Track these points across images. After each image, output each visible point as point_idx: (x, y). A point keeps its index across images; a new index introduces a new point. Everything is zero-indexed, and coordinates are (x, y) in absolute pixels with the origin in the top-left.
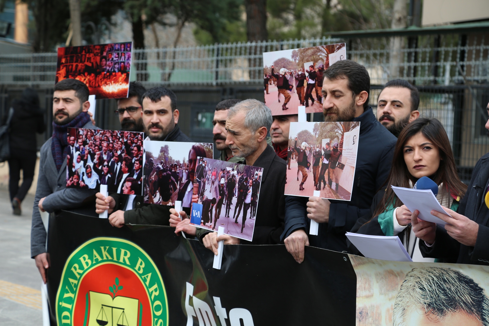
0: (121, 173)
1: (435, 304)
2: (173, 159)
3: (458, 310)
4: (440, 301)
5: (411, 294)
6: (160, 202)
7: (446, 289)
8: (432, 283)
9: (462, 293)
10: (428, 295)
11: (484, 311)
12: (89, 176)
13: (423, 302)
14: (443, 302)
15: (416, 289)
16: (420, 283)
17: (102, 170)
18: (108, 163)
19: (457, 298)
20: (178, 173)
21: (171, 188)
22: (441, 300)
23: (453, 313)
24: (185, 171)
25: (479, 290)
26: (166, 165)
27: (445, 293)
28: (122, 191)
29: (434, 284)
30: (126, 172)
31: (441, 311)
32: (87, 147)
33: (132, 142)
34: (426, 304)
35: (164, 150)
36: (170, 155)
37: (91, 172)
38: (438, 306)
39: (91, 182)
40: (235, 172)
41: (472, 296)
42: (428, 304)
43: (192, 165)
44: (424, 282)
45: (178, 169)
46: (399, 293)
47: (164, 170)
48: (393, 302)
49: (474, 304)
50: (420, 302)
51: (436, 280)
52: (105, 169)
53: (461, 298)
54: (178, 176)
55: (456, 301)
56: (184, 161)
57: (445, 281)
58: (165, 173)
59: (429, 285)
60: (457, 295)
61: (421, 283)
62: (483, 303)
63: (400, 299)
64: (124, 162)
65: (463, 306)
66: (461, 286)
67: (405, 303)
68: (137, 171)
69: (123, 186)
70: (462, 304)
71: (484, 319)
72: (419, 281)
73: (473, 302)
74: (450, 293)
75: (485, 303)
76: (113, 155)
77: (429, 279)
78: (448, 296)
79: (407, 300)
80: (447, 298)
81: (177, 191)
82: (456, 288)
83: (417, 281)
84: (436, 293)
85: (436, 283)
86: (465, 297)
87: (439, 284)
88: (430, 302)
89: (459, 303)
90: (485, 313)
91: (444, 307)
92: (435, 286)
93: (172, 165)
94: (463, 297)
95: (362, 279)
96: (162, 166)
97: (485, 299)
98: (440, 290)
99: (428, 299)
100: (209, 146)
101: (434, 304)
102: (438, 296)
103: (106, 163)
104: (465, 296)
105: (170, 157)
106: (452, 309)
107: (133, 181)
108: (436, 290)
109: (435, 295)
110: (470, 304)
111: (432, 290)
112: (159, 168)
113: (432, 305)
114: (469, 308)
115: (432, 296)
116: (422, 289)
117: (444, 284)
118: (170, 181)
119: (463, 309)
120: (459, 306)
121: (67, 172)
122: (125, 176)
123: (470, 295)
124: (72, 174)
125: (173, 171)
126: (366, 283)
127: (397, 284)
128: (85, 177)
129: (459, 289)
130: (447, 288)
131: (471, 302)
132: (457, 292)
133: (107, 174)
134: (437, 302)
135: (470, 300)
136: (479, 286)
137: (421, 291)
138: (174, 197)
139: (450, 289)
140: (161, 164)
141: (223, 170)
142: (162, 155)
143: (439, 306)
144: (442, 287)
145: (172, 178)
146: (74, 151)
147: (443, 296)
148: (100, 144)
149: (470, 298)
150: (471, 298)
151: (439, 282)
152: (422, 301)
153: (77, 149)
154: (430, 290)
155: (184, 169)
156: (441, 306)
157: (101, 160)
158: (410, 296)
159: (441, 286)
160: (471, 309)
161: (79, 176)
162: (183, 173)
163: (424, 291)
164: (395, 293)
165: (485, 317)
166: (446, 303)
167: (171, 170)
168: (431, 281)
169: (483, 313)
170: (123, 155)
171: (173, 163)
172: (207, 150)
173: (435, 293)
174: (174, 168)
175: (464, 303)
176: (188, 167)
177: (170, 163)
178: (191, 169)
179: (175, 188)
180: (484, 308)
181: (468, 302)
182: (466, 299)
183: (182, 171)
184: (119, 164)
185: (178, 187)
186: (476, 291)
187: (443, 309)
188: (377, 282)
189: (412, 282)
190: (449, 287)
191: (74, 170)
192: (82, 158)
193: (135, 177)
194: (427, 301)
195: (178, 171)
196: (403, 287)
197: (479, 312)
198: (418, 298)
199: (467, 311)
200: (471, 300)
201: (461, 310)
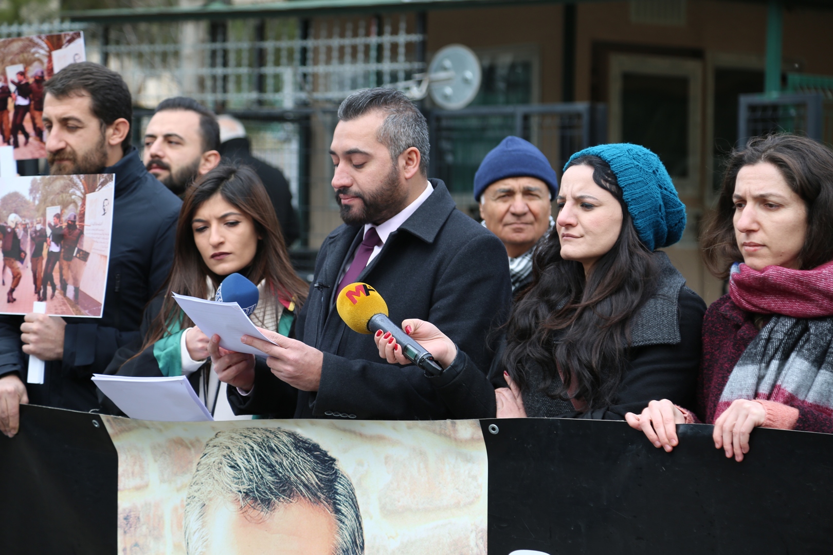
1: (256, 492)
3: (296, 498)
4: (264, 485)
5: (216, 478)
7: (274, 464)
8: (250, 455)
9: (302, 470)
10: (244, 477)
11: (338, 497)
13: (237, 489)
14: (270, 487)
15: (224, 467)
16: (229, 456)
19: (293, 478)
22: (267, 484)
23: (287, 505)
25: (329, 461)
27: (273, 471)
29: (254, 457)
31: (267, 503)
34: (240, 492)
38: (262, 495)
41: (317, 474)
42: (244, 492)
44: (236, 454)
46: (193, 478)
48: (184, 494)
49: (322, 485)
50: (231, 491)
51: (256, 449)
53: (300, 478)
55: (291, 484)
57: (272, 450)
59: (246, 460)
60: (293, 472)
61: (231, 456)
62: (336, 484)
63: (196, 487)
65: (304, 491)
66: (299, 457)
67: (205, 494)
70: (301, 487)
71: (337, 511)
72: (229, 453)
73: (319, 483)
74: (281, 470)
75: (340, 483)
77: (245, 449)
78: (279, 476)
79: (209, 489)
80: (276, 480)
82: (291, 461)
83: (224, 453)
84: (259, 472)
85: (257, 455)
86: (307, 475)
87: (263, 456)
88: (249, 489)
89: (297, 487)
90: (339, 500)
91: (273, 495)
92: (256, 460)
94: (302, 475)
95: (127, 457)
97: (340, 476)
98: (265, 467)
99: (244, 484)
101: (254, 492)
102: (262, 478)
104: (307, 473)
106: (285, 497)
108: (257, 467)
109: (257, 476)
110: (314, 486)
111: (252, 468)
113: (251, 494)
114: (312, 494)
115: (251, 477)
116: (234, 467)
117: (271, 456)
119: (304, 496)
120: (296, 492)
123: (314, 470)
126: (135, 463)
127: (191, 462)
129: (296, 463)
130: (277, 462)
131: (317, 483)
132: (292, 468)
134: (260, 488)
135: (315, 481)
136: (329, 454)
137: (231, 471)
139: (281, 464)
143: (264, 494)
144: (268, 462)
147: (269, 477)
149: (314, 477)
150: (317, 476)
151: (262, 452)
152: (235, 488)
154: (248, 467)
156: (267, 494)
158: (214, 481)
159: (266, 460)
160: (316, 495)
163: (237, 470)
164: (187, 478)
165: (339, 507)
166: (275, 489)
168: (249, 452)
169: (337, 500)
173: (256, 472)
175: (305, 486)
180: (338, 491)
181: (312, 484)
182: (308, 478)
186: (324, 464)
187: (269, 499)
188: (156, 461)
189: (216, 456)
190: (279, 460)
194: (244, 487)
196: (202, 467)
197: (330, 499)
198: (228, 484)
199: (310, 499)
200: (317, 481)
201: (301, 499)
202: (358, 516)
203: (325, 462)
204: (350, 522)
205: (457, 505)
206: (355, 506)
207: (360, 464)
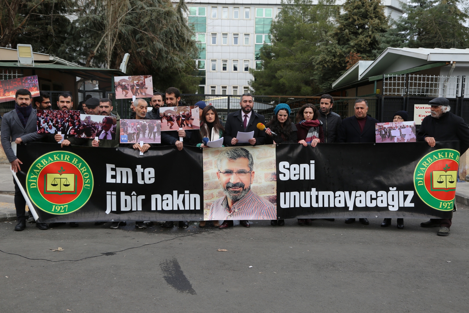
0: (69, 126)
3: (241, 158)
6: (86, 137)
8: (232, 151)
12: (51, 128)
15: (226, 154)
17: (58, 126)
18: (61, 123)
19: (241, 154)
20: (97, 127)
21: (92, 132)
28: (69, 133)
30: (71, 126)
31: (235, 159)
32: (49, 117)
33: (74, 114)
35: (88, 118)
37: (52, 127)
39: (52, 131)
40: (145, 122)
43: (104, 124)
45: (97, 125)
48: (217, 159)
52: (60, 126)
56: (100, 122)
57: (236, 151)
59: (231, 153)
64: (70, 122)
66: (242, 151)
67: (222, 158)
68: (77, 125)
69: (70, 131)
71: (249, 159)
73: (246, 155)
74: (238, 153)
75: (249, 155)
76: (64, 120)
80: (237, 155)
82: (240, 152)
89: (241, 156)
91: (236, 157)
92: (233, 153)
97: (250, 153)
98: (235, 153)
99: (230, 156)
102: (234, 155)
103: (60, 123)
104: (243, 153)
106: (239, 158)
107: (75, 129)
113: (231, 158)
115: (232, 155)
116: (228, 153)
118: (92, 129)
119: (243, 157)
121: (38, 128)
122: (71, 127)
123: (245, 153)
124: (40, 128)
125: (94, 126)
126: (206, 154)
128: (48, 129)
133: (61, 127)
136: (248, 150)
138: (93, 135)
141: (138, 122)
143: (234, 157)
146: (41, 119)
148: (56, 116)
151: (234, 151)
152: (228, 157)
153: (42, 118)
157: (57, 122)
158: (224, 156)
160: (245, 157)
161: (44, 129)
164: (218, 156)
170: (69, 119)
175: (243, 155)
176: (102, 124)
177: (91, 123)
179: (94, 132)
184: (67, 123)
185: (96, 132)
189: (224, 152)
191: (41, 127)
192: (46, 121)
193: (76, 127)
196: (221, 154)
197: (248, 157)
198: (226, 156)
202: (252, 159)
203: (247, 152)
204: (251, 160)
205: (270, 157)
206: (252, 158)
207: (253, 152)
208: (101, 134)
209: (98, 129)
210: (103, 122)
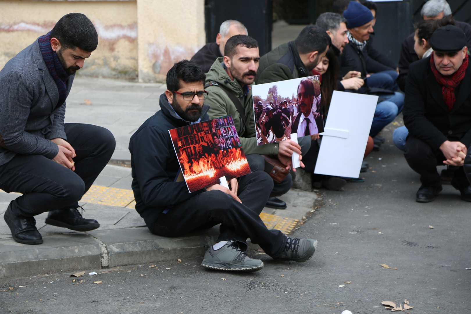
2: (282, 97)
6: (275, 140)
20: (289, 108)
21: (284, 124)
24: (295, 106)
26: (275, 104)
35: (273, 91)
36: (278, 95)
43: (301, 98)
45: (288, 105)
47: (274, 110)
54: (289, 112)
56: (293, 97)
58: (275, 112)
81: (290, 125)
93: (282, 103)
96: (272, 106)
100: (316, 78)
105: (279, 96)
112: (268, 109)
118: (282, 118)
125: (283, 108)
138: (287, 131)
140: (270, 104)
142: (270, 96)
145: (283, 114)
155: (294, 104)
162: (293, 107)
167: (281, 108)
171: (282, 101)
172: (315, 82)
174: (284, 105)
176: (297, 101)
177: (279, 101)
178: (301, 102)
179: (288, 123)
183: (292, 105)
185: (290, 121)
195: (289, 107)
208: (300, 124)
209: (293, 113)
210: (299, 95)
